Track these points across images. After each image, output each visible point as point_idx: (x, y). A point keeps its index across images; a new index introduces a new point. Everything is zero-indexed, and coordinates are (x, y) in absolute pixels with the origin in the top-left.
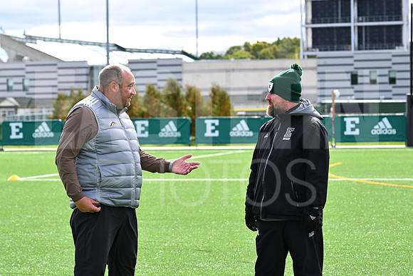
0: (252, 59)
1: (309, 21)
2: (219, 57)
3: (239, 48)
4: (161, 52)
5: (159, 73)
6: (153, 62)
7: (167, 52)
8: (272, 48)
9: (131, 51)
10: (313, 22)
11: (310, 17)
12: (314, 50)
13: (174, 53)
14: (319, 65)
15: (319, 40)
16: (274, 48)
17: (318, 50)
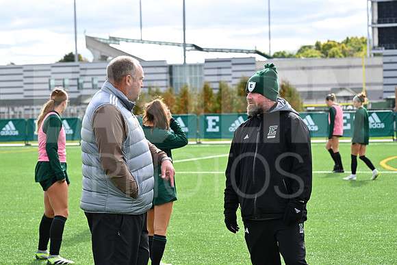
0: (322, 57)
1: (375, 21)
2: (290, 56)
3: (310, 47)
4: (236, 51)
5: (233, 71)
6: (229, 61)
7: (242, 51)
8: (341, 47)
9: (208, 50)
10: (379, 22)
11: (376, 17)
12: (380, 48)
13: (249, 52)
14: (384, 63)
15: (385, 39)
16: (343, 47)
17: (383, 48)
